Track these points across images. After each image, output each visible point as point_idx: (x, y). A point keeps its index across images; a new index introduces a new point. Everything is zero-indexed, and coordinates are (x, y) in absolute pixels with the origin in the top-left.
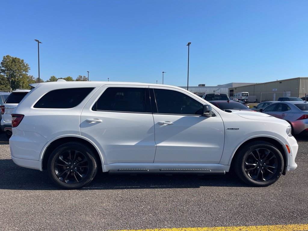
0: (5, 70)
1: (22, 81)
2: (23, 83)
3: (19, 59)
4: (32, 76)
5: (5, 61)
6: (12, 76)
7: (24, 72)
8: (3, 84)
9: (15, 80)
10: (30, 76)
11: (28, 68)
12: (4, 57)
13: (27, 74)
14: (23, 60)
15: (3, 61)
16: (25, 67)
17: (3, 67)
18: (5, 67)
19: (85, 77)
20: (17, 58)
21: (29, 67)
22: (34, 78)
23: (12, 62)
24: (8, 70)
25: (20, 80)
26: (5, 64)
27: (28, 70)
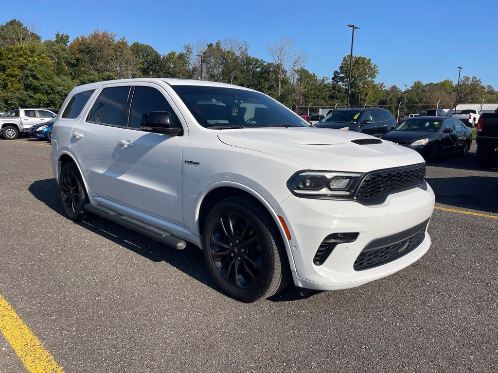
0: (344, 77)
1: (365, 93)
2: (366, 96)
3: (364, 59)
4: (383, 84)
5: (345, 64)
6: (353, 85)
7: (369, 79)
8: (340, 99)
9: (355, 92)
10: (379, 84)
11: (375, 71)
12: (345, 57)
13: (374, 82)
14: (370, 60)
15: (342, 64)
16: (372, 70)
17: (342, 72)
18: (344, 73)
19: (475, 78)
20: (362, 57)
21: (377, 69)
22: (384, 87)
23: (355, 64)
24: (348, 77)
25: (362, 92)
26: (345, 69)
27: (376, 74)
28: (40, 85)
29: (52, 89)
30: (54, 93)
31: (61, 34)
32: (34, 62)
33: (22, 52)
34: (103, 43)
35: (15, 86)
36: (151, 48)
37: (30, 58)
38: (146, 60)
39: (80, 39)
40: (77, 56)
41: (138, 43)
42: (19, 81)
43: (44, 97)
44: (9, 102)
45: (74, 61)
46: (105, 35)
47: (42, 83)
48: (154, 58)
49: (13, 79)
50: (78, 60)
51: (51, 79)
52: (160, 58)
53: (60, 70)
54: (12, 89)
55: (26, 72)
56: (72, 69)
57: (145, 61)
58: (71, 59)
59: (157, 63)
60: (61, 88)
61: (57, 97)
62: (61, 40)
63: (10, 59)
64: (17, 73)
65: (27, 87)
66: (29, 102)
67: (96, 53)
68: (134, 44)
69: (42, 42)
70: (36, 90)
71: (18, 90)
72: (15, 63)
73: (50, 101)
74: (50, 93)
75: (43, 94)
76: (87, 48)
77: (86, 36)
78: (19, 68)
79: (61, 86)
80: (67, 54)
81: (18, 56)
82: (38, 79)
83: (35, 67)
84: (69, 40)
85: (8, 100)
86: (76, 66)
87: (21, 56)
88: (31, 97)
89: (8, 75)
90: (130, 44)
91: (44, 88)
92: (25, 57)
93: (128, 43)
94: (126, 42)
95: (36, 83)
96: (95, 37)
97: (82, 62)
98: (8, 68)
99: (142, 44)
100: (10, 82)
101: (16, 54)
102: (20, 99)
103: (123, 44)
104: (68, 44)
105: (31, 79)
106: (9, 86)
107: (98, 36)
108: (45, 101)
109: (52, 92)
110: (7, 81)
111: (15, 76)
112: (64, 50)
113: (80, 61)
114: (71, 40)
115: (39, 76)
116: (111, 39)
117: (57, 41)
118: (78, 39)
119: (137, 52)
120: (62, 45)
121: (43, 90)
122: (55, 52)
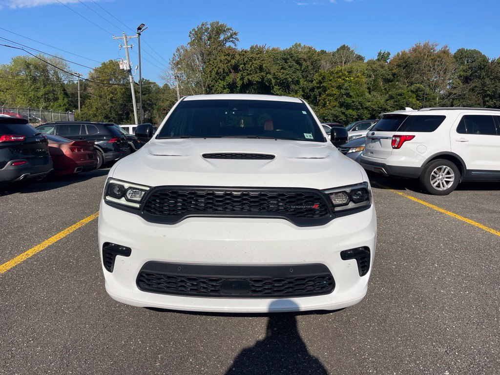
28: (351, 102)
29: (362, 105)
30: (363, 108)
31: (383, 52)
32: (350, 81)
33: (341, 74)
34: (422, 55)
35: (332, 103)
36: (478, 53)
37: (347, 79)
38: (470, 66)
39: (401, 53)
40: (394, 71)
41: (463, 49)
42: (336, 100)
43: (354, 113)
44: (326, 118)
45: (391, 76)
46: (426, 46)
47: (354, 100)
48: (481, 64)
49: (331, 98)
50: (394, 75)
51: (362, 96)
52: (488, 62)
53: (376, 86)
54: (329, 107)
55: (342, 91)
56: (387, 85)
57: (469, 68)
58: (389, 75)
59: (483, 69)
60: (369, 103)
61: (366, 111)
62: (382, 58)
63: (330, 80)
64: (334, 92)
65: (342, 105)
66: (341, 118)
67: (414, 66)
68: (459, 51)
69: (365, 62)
70: (348, 106)
71: (334, 107)
72: (334, 84)
73: (358, 116)
74: (359, 109)
75: (353, 110)
76: (405, 62)
77: (407, 51)
78: (337, 88)
79: (369, 102)
80: (385, 70)
81: (337, 77)
82: (351, 96)
83: (350, 86)
84: (390, 57)
85: (325, 116)
86: (392, 81)
87: (340, 77)
88: (343, 113)
89: (328, 95)
90: (453, 52)
91: (355, 105)
92: (343, 78)
93: (450, 51)
94: (448, 50)
95: (349, 100)
96: (415, 50)
97: (397, 77)
98: (329, 89)
99: (468, 49)
100: (328, 101)
101: (336, 76)
102: (334, 115)
103: (444, 52)
104: (388, 61)
105: (345, 97)
106: (328, 104)
107: (419, 48)
108: (354, 116)
109: (361, 108)
110: (327, 100)
111: (333, 95)
112: (382, 67)
113: (396, 76)
114: (391, 57)
115: (351, 94)
116: (431, 49)
117: (378, 60)
118: (398, 54)
119: (461, 58)
120: (382, 62)
121: (353, 106)
122: (374, 71)
